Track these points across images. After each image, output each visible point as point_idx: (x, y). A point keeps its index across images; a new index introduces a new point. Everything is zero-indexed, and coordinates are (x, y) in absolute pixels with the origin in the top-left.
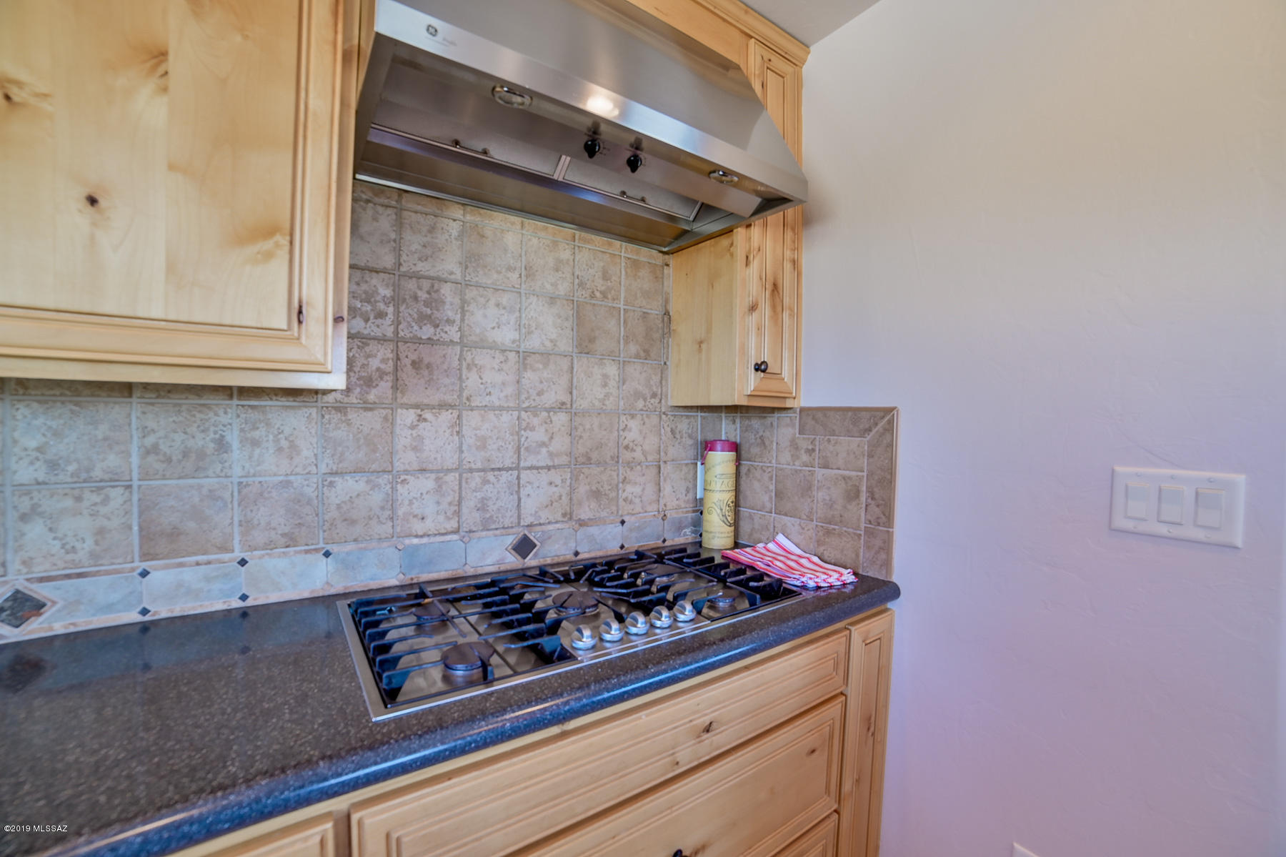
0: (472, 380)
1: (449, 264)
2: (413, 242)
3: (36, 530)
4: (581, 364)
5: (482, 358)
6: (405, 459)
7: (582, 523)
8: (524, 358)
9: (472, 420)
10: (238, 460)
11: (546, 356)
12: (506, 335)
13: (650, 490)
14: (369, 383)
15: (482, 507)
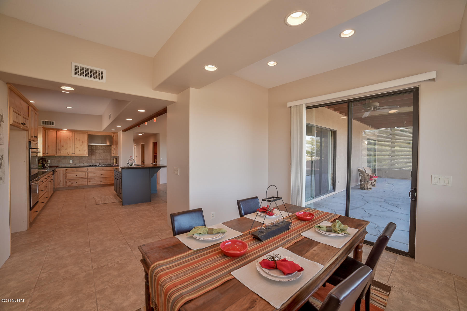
0: (96, 155)
1: (94, 148)
2: (92, 147)
3: (76, 162)
4: (104, 153)
5: (97, 153)
6: (92, 159)
7: (104, 163)
8: (99, 153)
9: (96, 157)
10: (84, 159)
11: (101, 153)
12: (98, 152)
13: (110, 161)
14: (90, 155)
15: (97, 161)
